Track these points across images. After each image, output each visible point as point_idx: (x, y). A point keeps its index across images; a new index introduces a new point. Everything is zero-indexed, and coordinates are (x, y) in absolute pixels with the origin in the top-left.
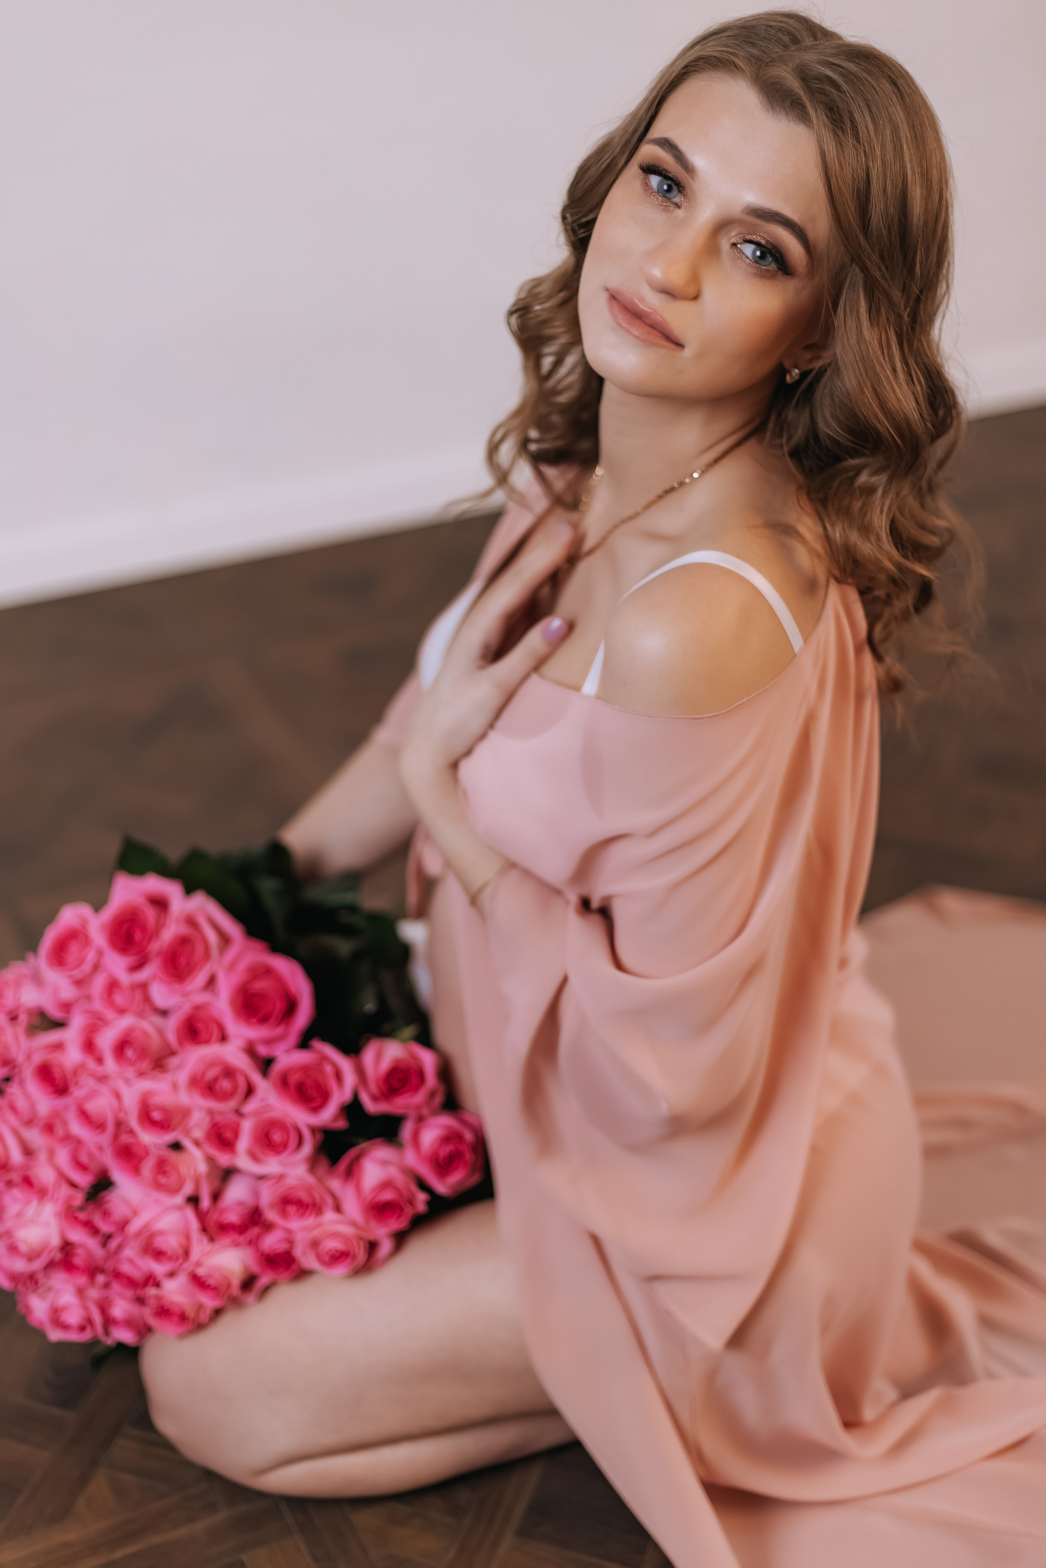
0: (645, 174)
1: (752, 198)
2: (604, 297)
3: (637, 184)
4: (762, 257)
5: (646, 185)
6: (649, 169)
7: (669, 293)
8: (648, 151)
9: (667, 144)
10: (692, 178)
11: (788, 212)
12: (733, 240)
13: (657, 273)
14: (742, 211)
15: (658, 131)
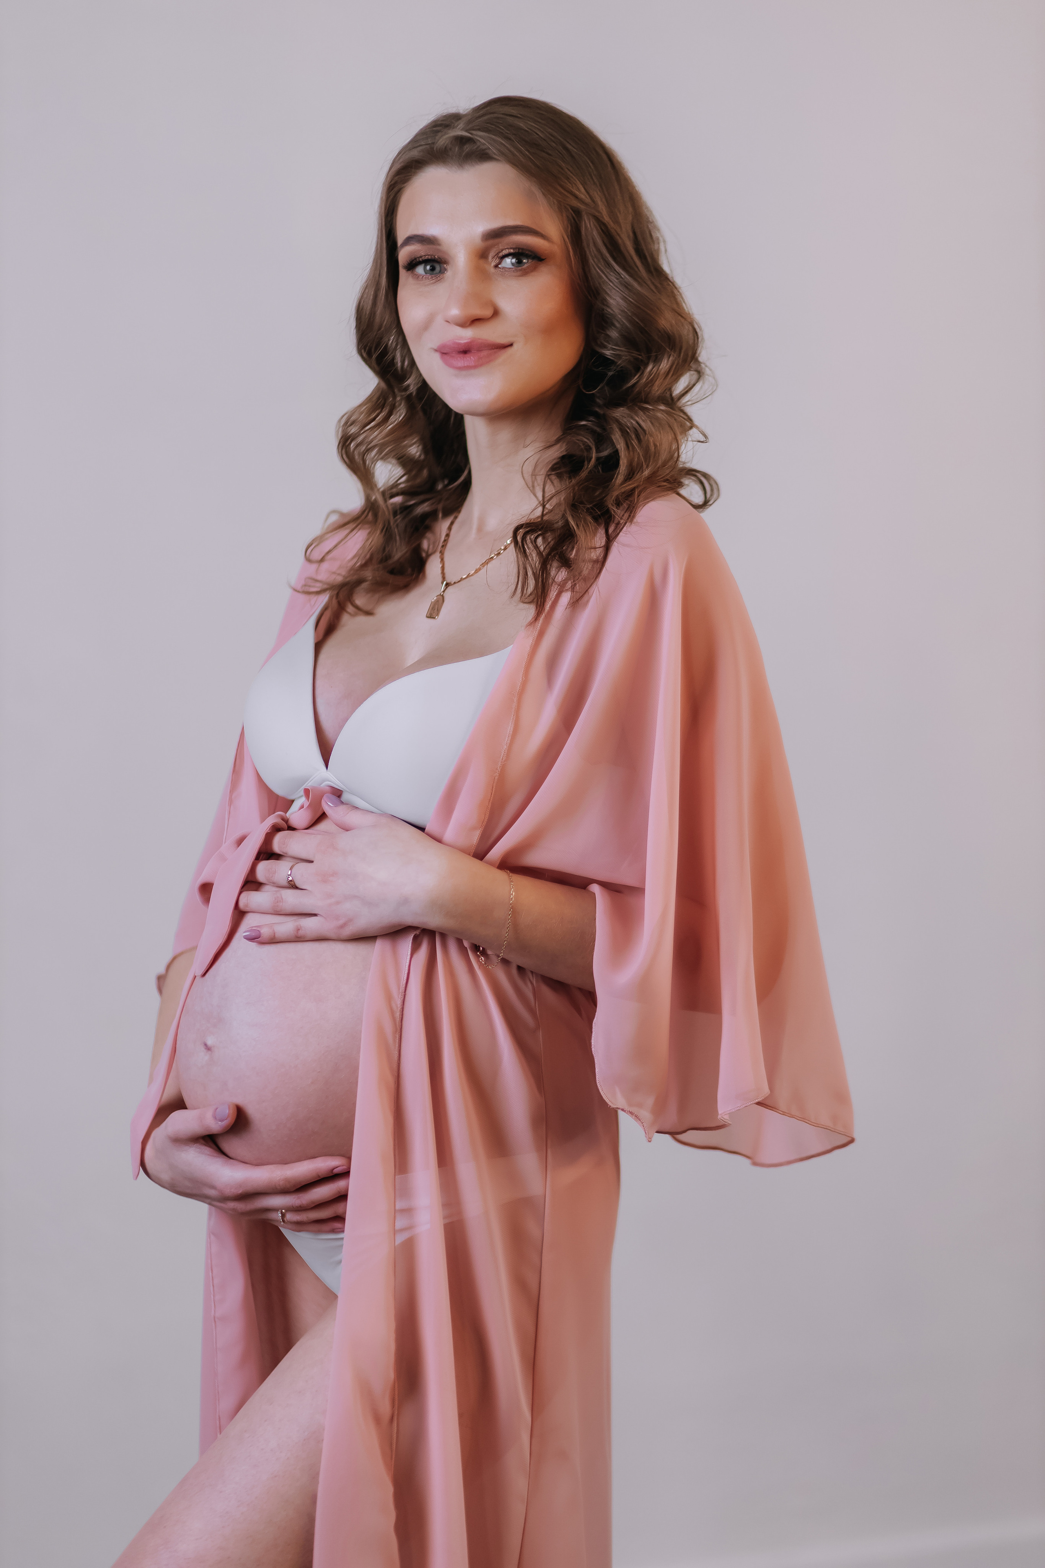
0: (411, 271)
1: (480, 227)
2: (437, 356)
3: (411, 280)
4: (519, 262)
5: (417, 277)
6: (412, 265)
7: (475, 321)
8: (404, 254)
9: (410, 240)
10: (439, 245)
11: (510, 222)
12: (493, 264)
13: (455, 312)
14: (482, 241)
15: (401, 238)
